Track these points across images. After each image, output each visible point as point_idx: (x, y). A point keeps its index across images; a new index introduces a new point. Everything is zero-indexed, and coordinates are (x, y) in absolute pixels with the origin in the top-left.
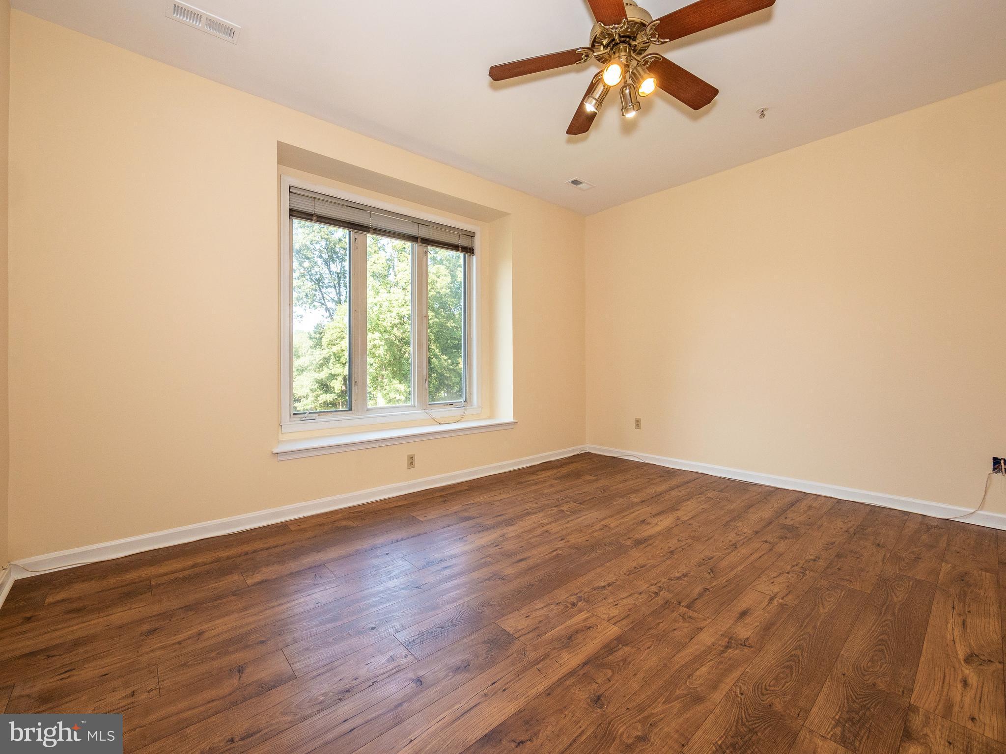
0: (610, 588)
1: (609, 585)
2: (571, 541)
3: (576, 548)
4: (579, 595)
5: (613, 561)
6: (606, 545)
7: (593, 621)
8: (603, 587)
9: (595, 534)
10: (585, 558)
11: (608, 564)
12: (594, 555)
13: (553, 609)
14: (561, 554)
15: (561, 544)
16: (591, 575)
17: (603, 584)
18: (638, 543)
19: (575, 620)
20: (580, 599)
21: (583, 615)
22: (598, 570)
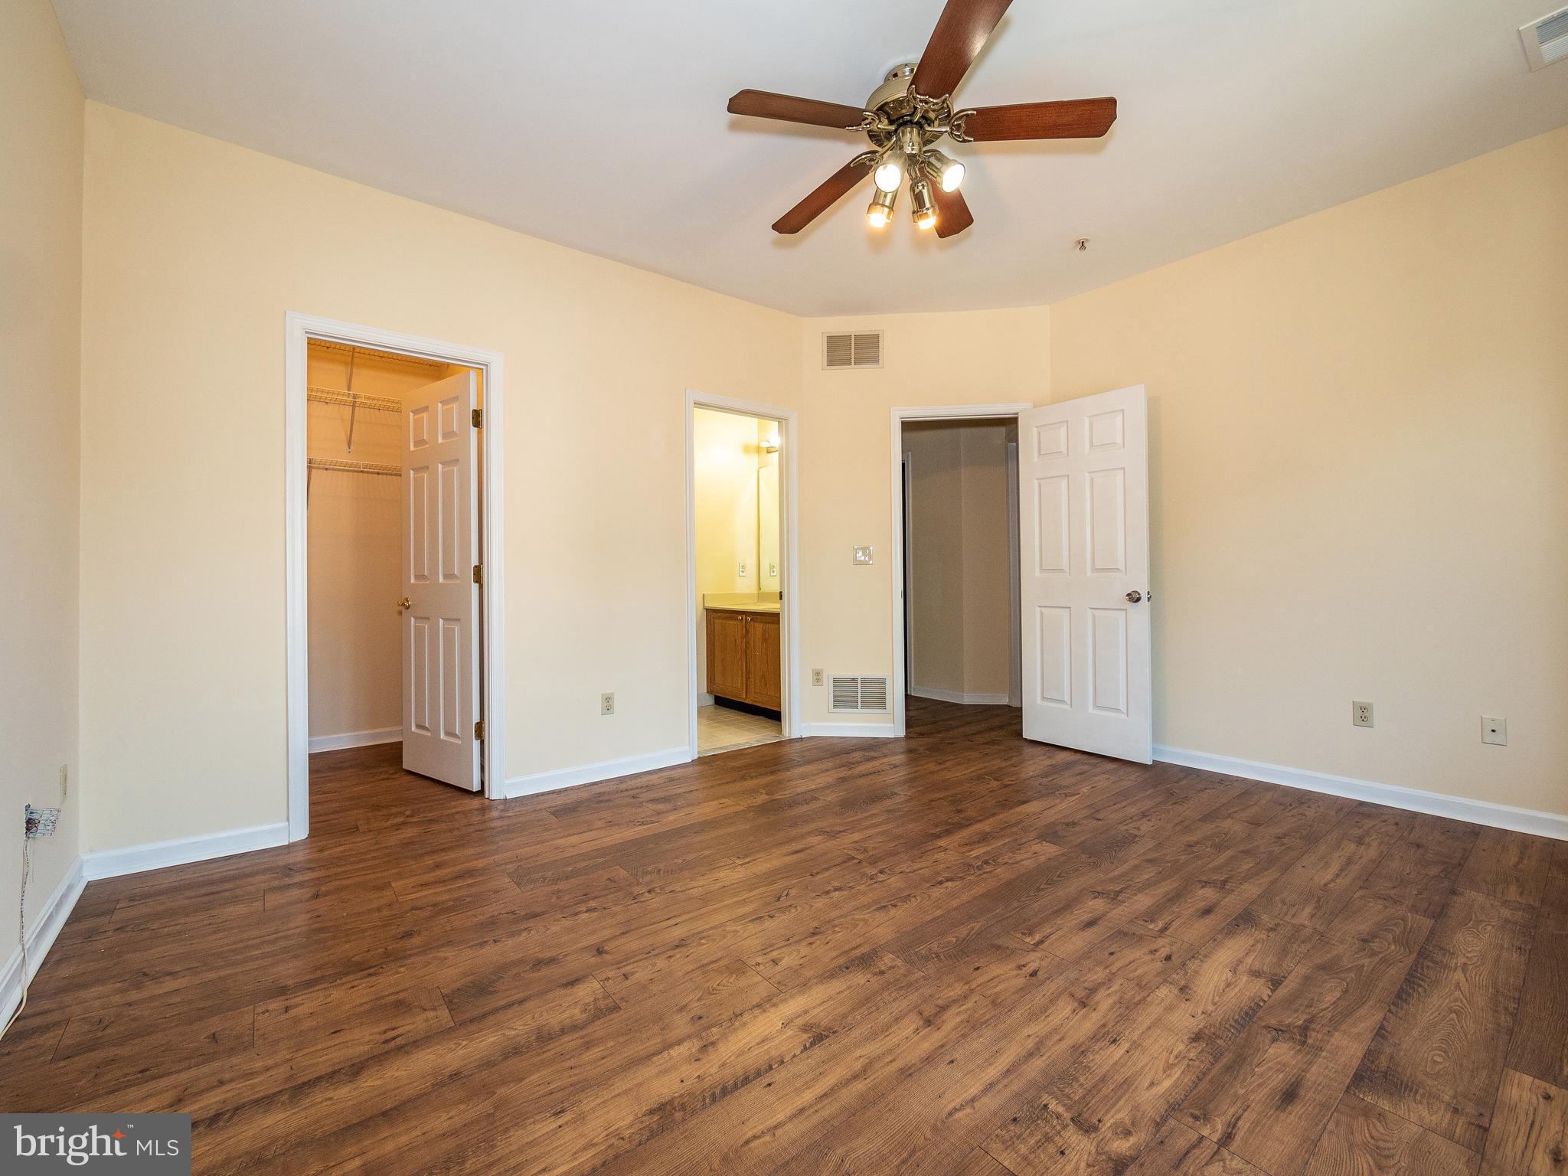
0: (940, 879)
1: (941, 883)
2: (1011, 970)
3: (999, 948)
4: (981, 872)
5: (929, 918)
6: (938, 956)
7: (964, 849)
8: (948, 880)
9: (958, 990)
10: (977, 926)
11: (939, 913)
12: (963, 932)
13: (1010, 859)
14: (1024, 934)
15: (1034, 961)
16: (965, 897)
17: (950, 884)
18: (865, 961)
19: (984, 850)
20: (979, 868)
21: (974, 853)
22: (955, 903)
